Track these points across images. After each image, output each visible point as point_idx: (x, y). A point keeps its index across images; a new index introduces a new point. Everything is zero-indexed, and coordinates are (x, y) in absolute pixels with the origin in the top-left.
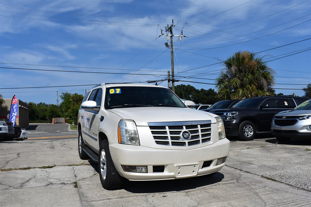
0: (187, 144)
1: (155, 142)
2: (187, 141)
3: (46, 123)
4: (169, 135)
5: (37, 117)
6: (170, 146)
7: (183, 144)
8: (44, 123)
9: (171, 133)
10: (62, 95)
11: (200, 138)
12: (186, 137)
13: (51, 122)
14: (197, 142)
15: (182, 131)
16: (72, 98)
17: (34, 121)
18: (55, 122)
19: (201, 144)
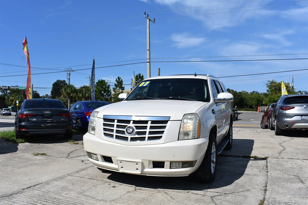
0: (129, 139)
1: (103, 134)
2: (129, 137)
3: (252, 111)
4: (115, 128)
5: (246, 105)
6: (114, 139)
7: (126, 139)
8: (250, 111)
9: (118, 126)
10: (269, 83)
11: (147, 136)
12: (129, 132)
13: (257, 111)
14: (143, 139)
15: (127, 126)
16: (274, 87)
17: (241, 109)
18: (260, 111)
19: (146, 142)
